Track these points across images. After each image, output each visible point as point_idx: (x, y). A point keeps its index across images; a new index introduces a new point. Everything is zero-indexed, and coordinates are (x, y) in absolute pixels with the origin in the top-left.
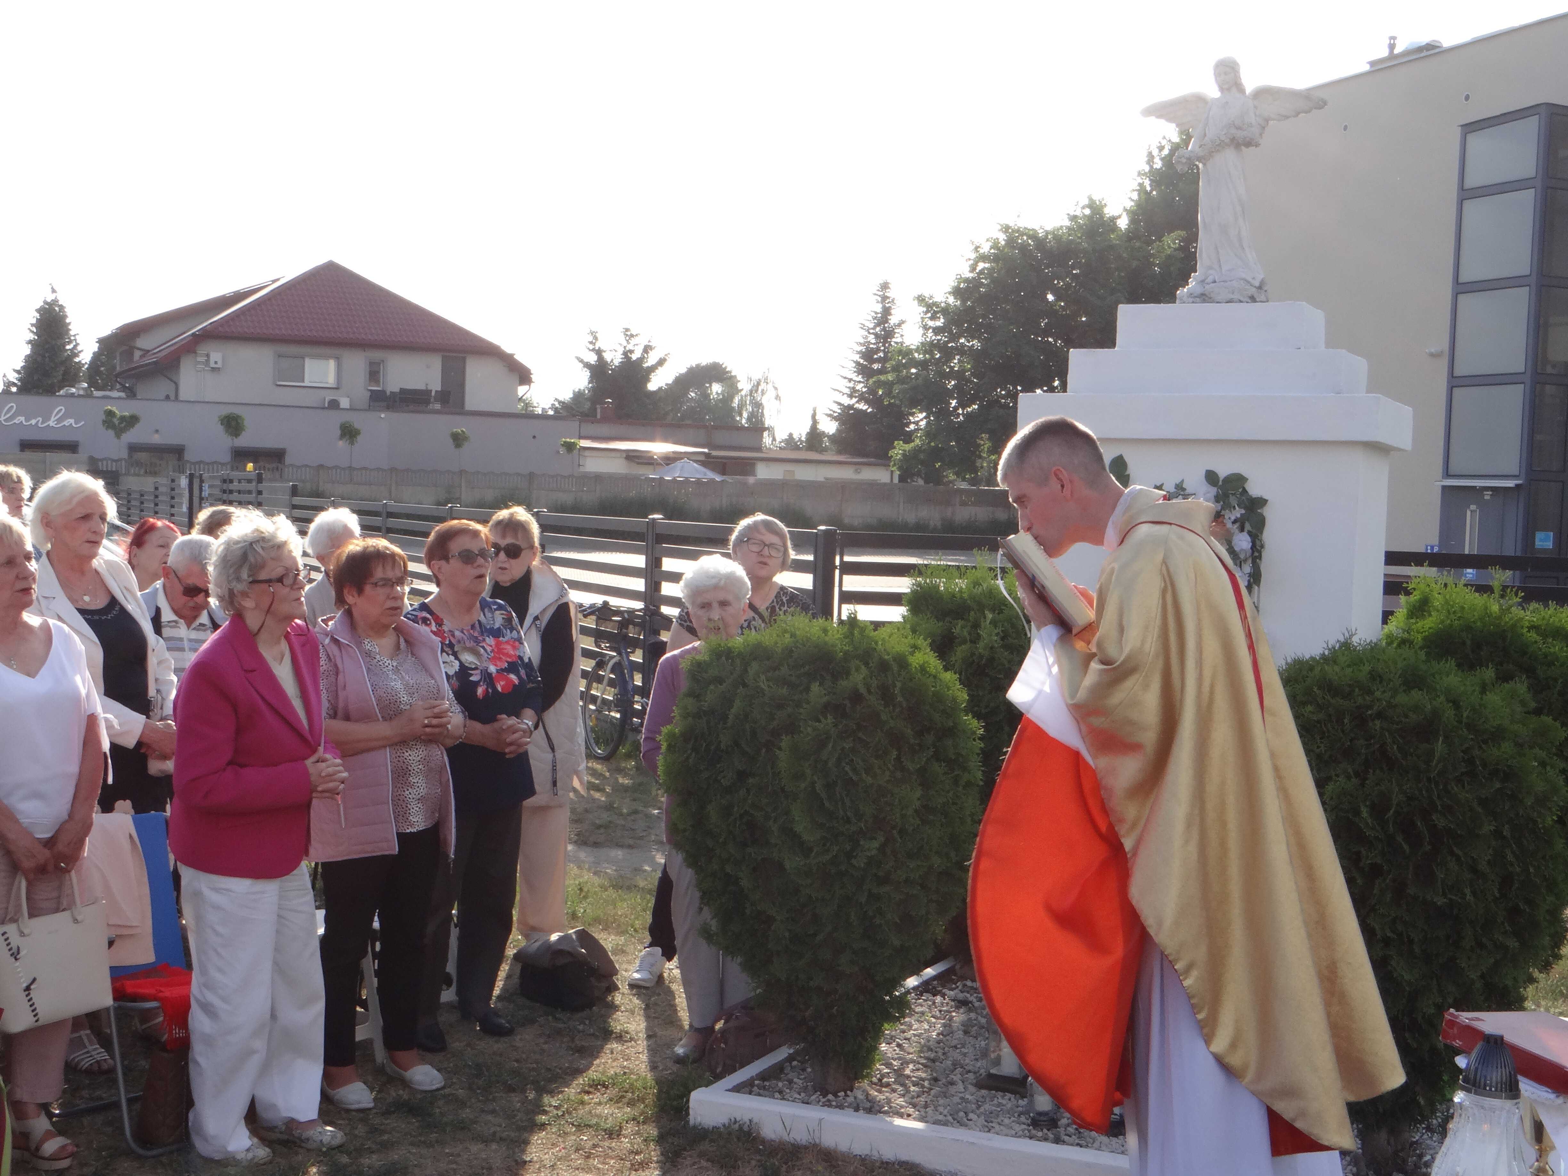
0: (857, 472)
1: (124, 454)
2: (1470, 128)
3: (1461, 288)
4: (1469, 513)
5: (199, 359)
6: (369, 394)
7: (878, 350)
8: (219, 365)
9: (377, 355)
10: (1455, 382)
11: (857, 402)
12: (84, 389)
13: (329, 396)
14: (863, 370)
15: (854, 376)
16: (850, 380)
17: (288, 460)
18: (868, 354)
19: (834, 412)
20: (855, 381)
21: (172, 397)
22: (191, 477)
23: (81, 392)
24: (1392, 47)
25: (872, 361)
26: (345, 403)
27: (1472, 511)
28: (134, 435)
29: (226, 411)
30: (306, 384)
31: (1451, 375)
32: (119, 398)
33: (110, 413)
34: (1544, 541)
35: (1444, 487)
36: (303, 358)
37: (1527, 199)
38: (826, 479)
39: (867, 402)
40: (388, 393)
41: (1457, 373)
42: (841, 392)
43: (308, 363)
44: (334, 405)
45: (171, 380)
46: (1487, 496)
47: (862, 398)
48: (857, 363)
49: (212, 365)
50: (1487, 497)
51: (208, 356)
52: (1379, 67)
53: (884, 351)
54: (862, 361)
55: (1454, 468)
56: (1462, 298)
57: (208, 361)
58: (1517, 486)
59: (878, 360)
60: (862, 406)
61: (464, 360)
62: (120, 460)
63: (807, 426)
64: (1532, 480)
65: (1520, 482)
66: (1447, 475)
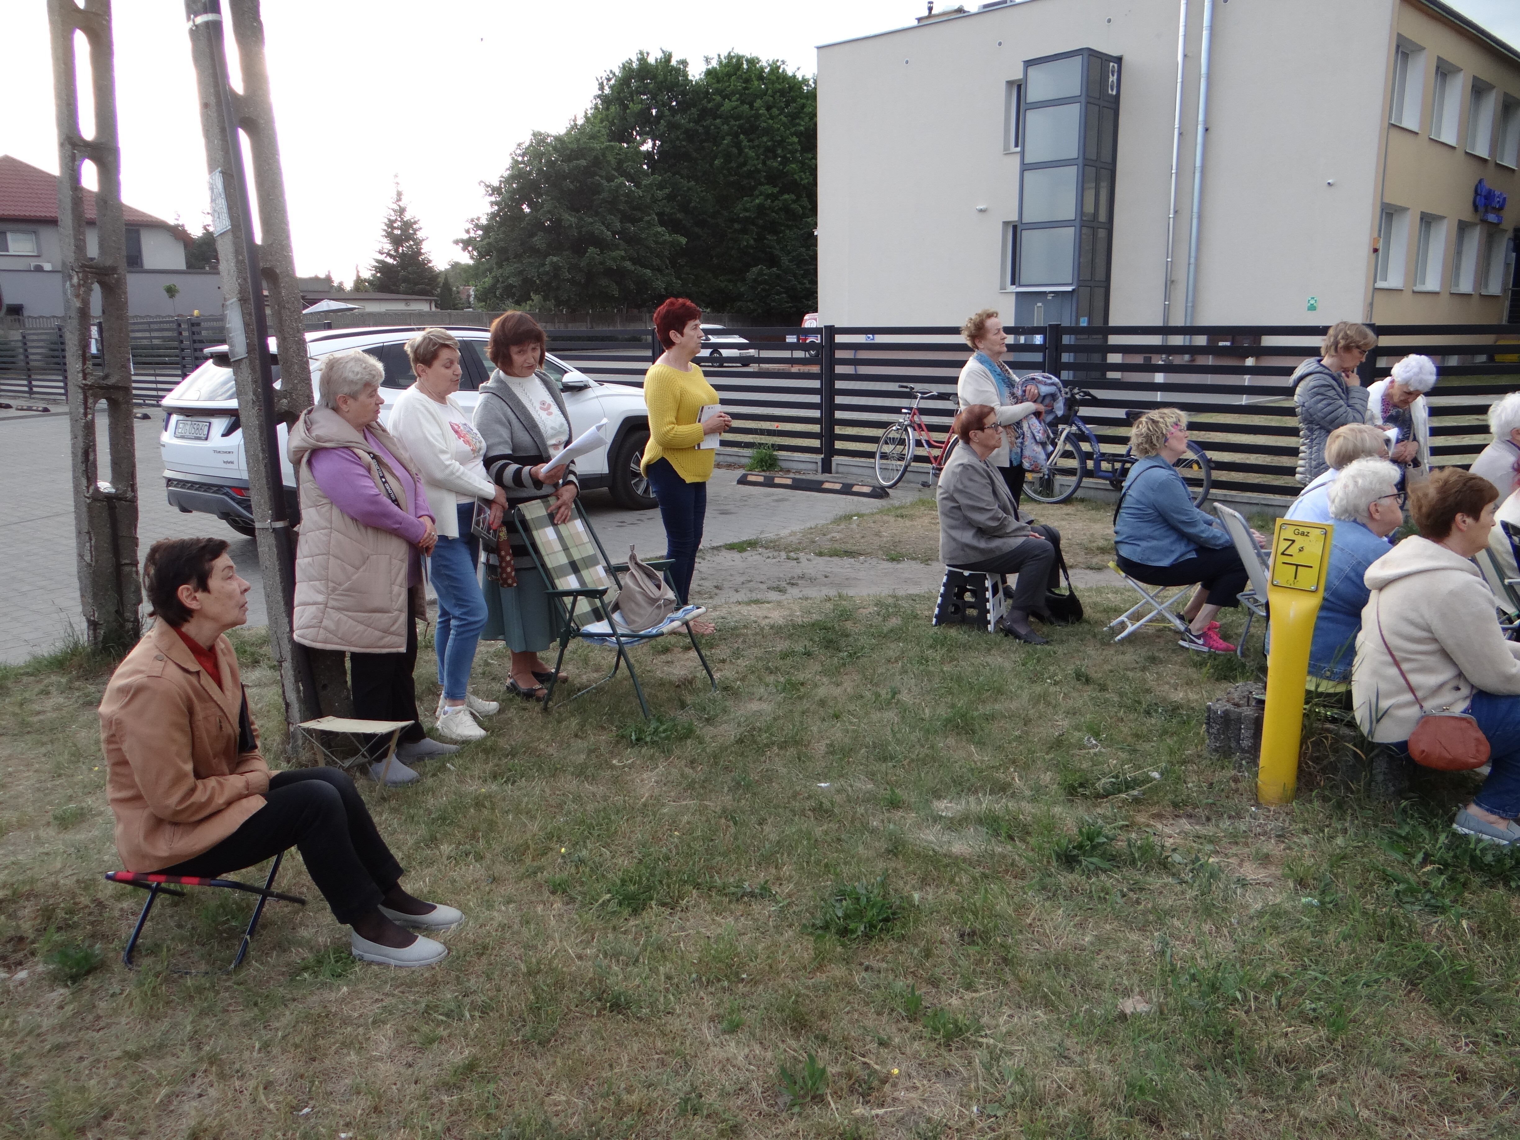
0: (407, 305)
2: (1030, 63)
3: (1026, 167)
4: (1035, 307)
7: (395, 221)
10: (1025, 227)
13: (33, 263)
14: (390, 235)
17: (26, 313)
18: (391, 224)
24: (930, 9)
25: (394, 228)
26: (48, 267)
27: (1038, 307)
30: (13, 253)
31: (1021, 223)
34: (1084, 322)
36: (5, 233)
37: (1074, 111)
39: (392, 257)
41: (1024, 221)
43: (10, 236)
44: (39, 269)
47: (389, 255)
48: (384, 230)
50: (1050, 298)
52: (923, 23)
53: (400, 222)
54: (387, 229)
55: (1020, 281)
56: (1026, 173)
58: (1072, 290)
59: (397, 228)
60: (390, 260)
61: (138, 232)
63: (355, 278)
64: (1079, 286)
65: (1074, 287)
66: (1019, 285)
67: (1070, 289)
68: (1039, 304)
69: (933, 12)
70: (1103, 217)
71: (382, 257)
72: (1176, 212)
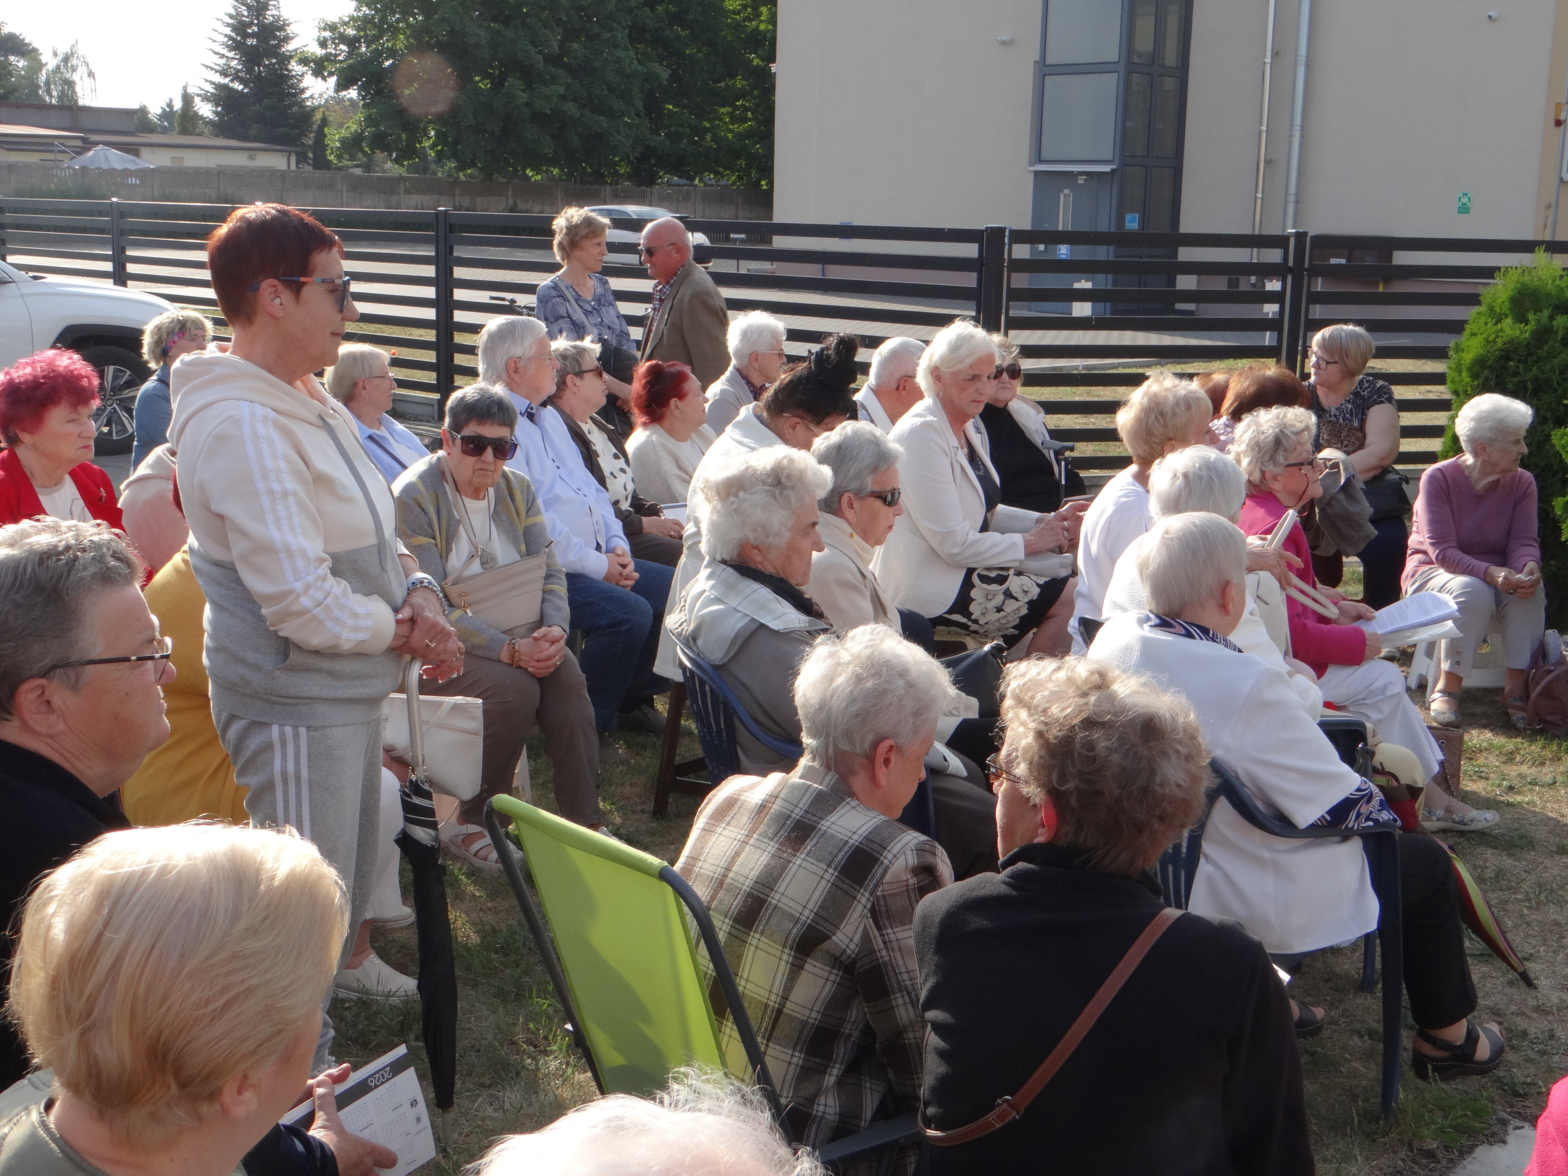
0: (251, 158)
4: (1061, 195)
10: (1047, 70)
11: (232, 81)
14: (236, 46)
15: (225, 51)
16: (223, 56)
18: (240, 27)
19: (207, 92)
20: (227, 57)
25: (246, 35)
27: (1065, 195)
31: (1042, 65)
34: (1132, 223)
35: (1036, 173)
38: (219, 166)
39: (242, 81)
41: (1049, 61)
42: (212, 69)
46: (1081, 180)
47: (236, 76)
48: (230, 38)
50: (1081, 182)
53: (257, 25)
54: (233, 34)
55: (1046, 154)
58: (1112, 170)
59: (253, 35)
60: (238, 86)
64: (1123, 165)
65: (1114, 167)
66: (1041, 161)
67: (1107, 168)
68: (1067, 191)
70: (1171, 58)
72: (1275, 54)
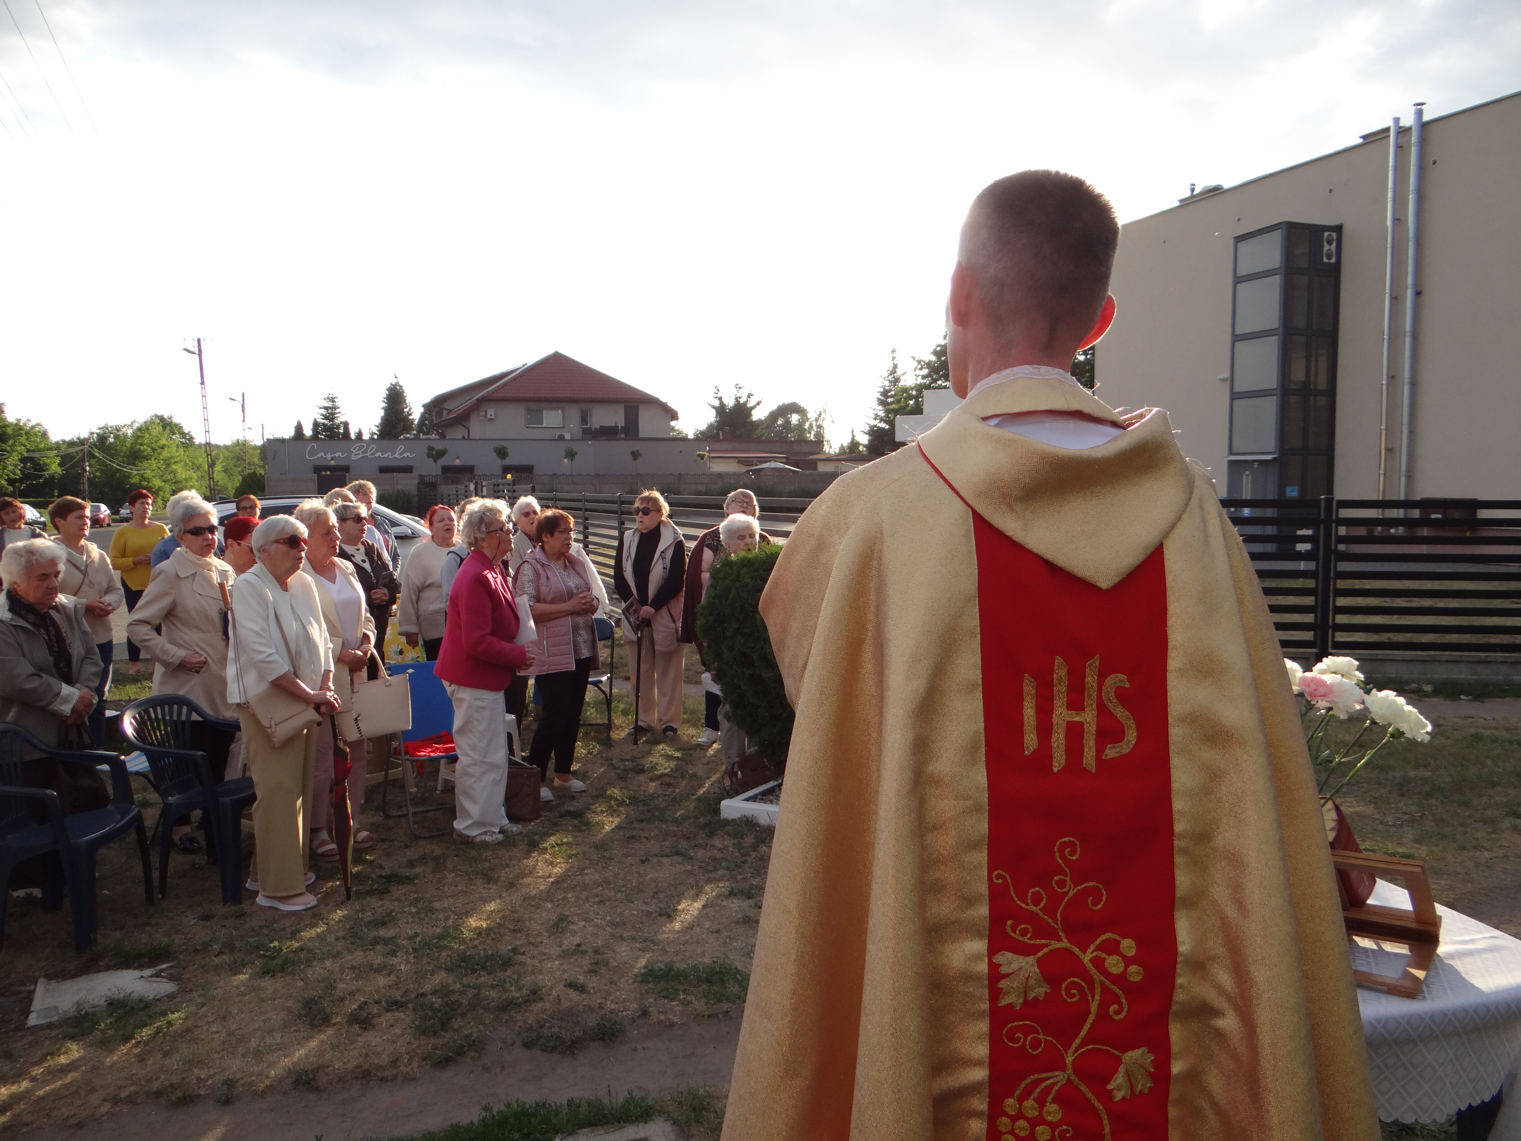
1: (439, 472)
2: (1240, 239)
3: (1237, 338)
4: (1244, 476)
5: (482, 414)
6: (581, 430)
8: (493, 417)
9: (585, 406)
10: (1235, 396)
11: (879, 422)
12: (414, 434)
13: (558, 433)
15: (877, 407)
16: (874, 409)
17: (535, 472)
18: (885, 393)
19: (865, 429)
20: (877, 410)
21: (466, 437)
22: (476, 484)
23: (413, 437)
24: (1193, 190)
25: (887, 397)
26: (567, 436)
27: (1247, 475)
28: (444, 461)
29: (498, 444)
30: (544, 425)
31: (1232, 393)
32: (435, 439)
33: (431, 449)
34: (1292, 492)
35: (1229, 461)
36: (542, 410)
37: (1276, 282)
39: (885, 421)
40: (593, 429)
41: (1235, 391)
42: (869, 417)
43: (544, 412)
44: (561, 438)
45: (465, 426)
46: (1256, 465)
47: (882, 420)
48: (879, 399)
49: (489, 417)
50: (1256, 466)
51: (486, 411)
52: (1185, 203)
53: (894, 390)
54: (880, 397)
55: (1235, 449)
56: (1237, 344)
57: (486, 415)
58: (1274, 458)
60: (883, 425)
61: (637, 408)
62: (437, 475)
63: (849, 440)
64: (1281, 455)
65: (1275, 456)
66: (1231, 453)
67: (1271, 457)
68: (1247, 473)
69: (1195, 192)
70: (1322, 385)
71: (876, 422)
72: (1389, 378)
